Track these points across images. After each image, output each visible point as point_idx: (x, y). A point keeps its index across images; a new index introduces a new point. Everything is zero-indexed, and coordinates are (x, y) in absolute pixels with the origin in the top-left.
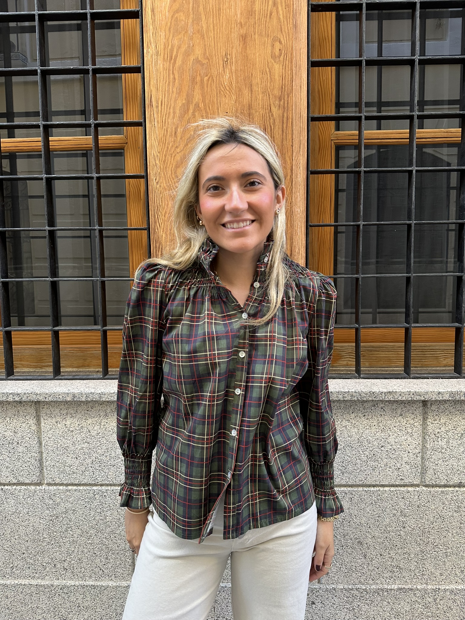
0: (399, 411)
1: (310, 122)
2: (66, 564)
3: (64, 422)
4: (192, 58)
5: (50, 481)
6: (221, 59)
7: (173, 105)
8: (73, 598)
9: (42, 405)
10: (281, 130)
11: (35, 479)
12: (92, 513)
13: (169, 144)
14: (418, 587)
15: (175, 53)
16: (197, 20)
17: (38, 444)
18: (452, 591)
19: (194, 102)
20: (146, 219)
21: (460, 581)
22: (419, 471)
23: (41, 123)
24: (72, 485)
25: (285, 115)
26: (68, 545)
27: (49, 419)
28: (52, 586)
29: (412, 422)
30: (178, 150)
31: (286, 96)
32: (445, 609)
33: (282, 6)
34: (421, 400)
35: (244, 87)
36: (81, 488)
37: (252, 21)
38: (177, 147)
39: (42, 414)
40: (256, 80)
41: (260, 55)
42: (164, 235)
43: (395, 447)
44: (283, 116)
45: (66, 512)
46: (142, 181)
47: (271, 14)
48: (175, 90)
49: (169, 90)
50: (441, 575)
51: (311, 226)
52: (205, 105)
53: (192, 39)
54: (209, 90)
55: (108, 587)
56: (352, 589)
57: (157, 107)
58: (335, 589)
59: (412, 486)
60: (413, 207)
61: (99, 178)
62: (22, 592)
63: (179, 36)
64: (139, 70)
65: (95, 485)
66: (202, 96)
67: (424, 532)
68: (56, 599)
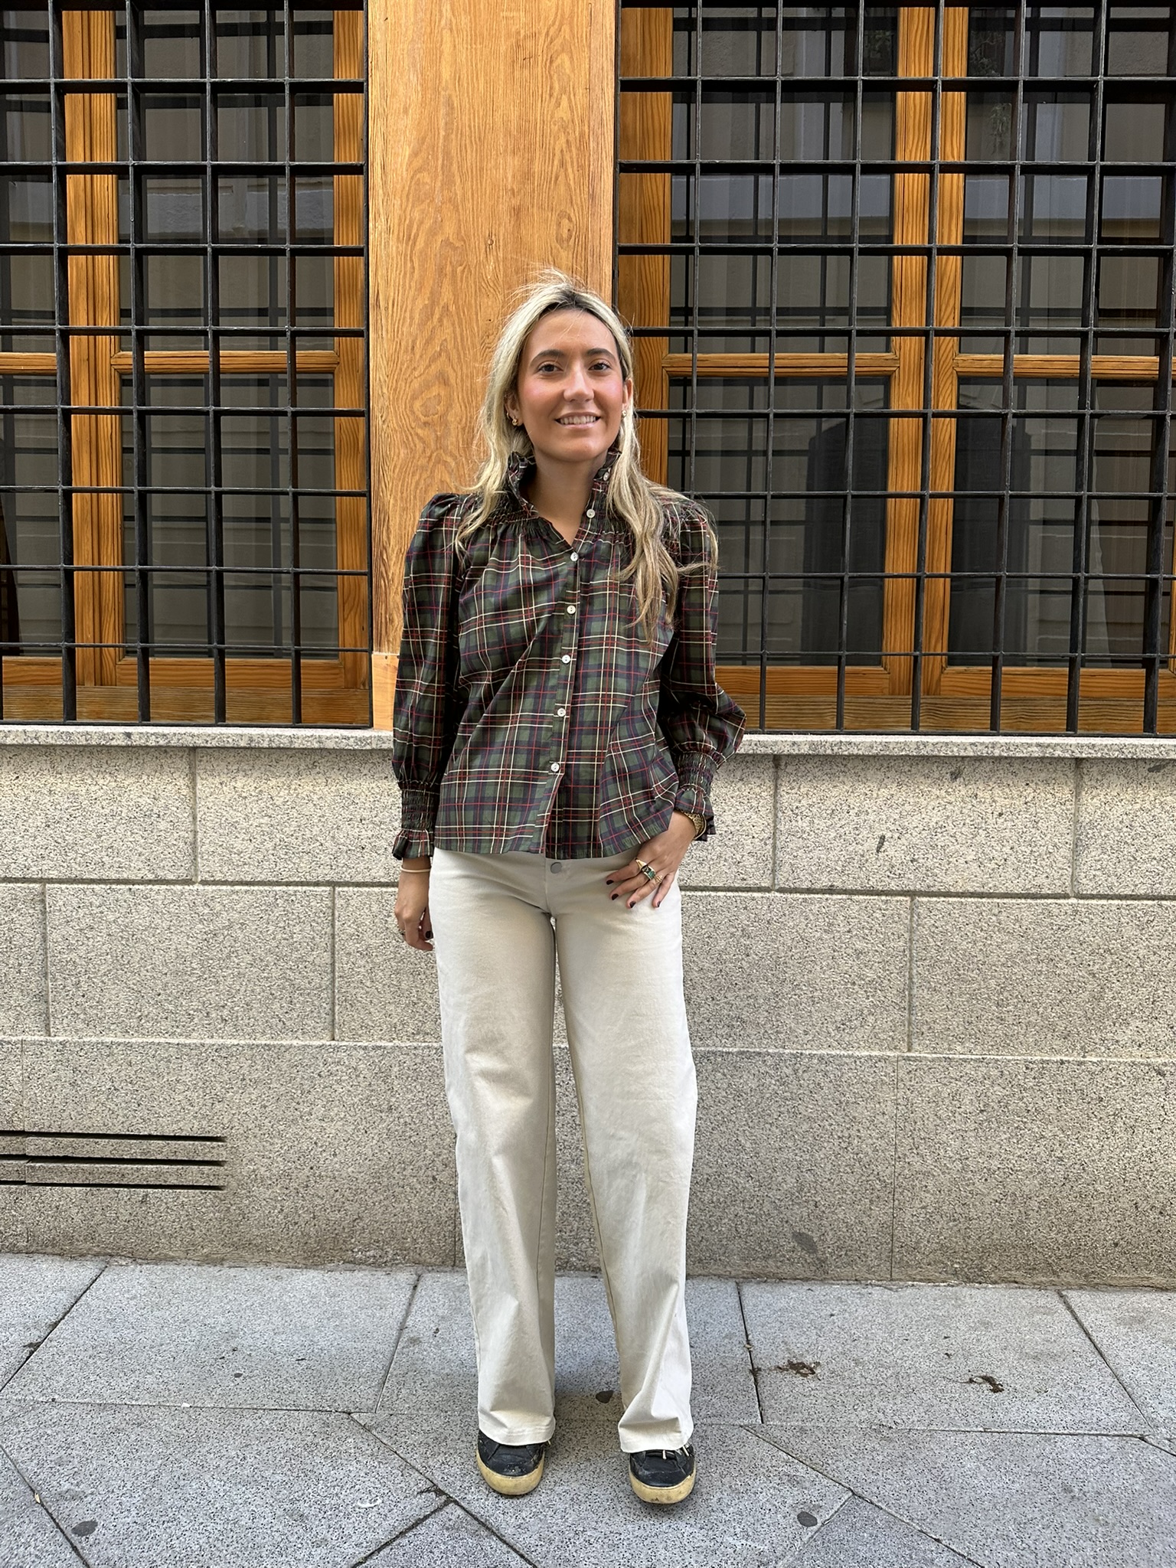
0: (738, 774)
3: (233, 783)
4: (439, 238)
5: (207, 876)
6: (482, 241)
7: (409, 307)
8: (234, 1066)
9: (197, 756)
11: (182, 873)
12: (271, 928)
13: (402, 364)
14: (770, 1051)
15: (414, 231)
16: (448, 183)
17: (191, 818)
18: (821, 1058)
19: (442, 303)
20: (367, 477)
21: (835, 1044)
22: (769, 866)
23: (210, 328)
24: (242, 883)
26: (229, 981)
27: (210, 779)
28: (203, 1045)
29: (758, 790)
30: (416, 374)
32: (811, 1086)
33: (573, 167)
34: (767, 755)
35: (515, 282)
36: (256, 888)
37: (528, 188)
38: (415, 369)
39: (199, 771)
41: (539, 237)
42: (392, 501)
43: (732, 829)
45: (230, 927)
46: (362, 420)
47: (557, 179)
48: (413, 284)
49: (404, 285)
50: (806, 1033)
52: (457, 308)
53: (439, 210)
54: (464, 285)
55: (291, 1046)
57: (386, 309)
59: (760, 889)
61: (295, 414)
62: (154, 1056)
63: (422, 207)
64: (361, 252)
65: (278, 883)
66: (454, 295)
67: (777, 963)
68: (208, 1067)
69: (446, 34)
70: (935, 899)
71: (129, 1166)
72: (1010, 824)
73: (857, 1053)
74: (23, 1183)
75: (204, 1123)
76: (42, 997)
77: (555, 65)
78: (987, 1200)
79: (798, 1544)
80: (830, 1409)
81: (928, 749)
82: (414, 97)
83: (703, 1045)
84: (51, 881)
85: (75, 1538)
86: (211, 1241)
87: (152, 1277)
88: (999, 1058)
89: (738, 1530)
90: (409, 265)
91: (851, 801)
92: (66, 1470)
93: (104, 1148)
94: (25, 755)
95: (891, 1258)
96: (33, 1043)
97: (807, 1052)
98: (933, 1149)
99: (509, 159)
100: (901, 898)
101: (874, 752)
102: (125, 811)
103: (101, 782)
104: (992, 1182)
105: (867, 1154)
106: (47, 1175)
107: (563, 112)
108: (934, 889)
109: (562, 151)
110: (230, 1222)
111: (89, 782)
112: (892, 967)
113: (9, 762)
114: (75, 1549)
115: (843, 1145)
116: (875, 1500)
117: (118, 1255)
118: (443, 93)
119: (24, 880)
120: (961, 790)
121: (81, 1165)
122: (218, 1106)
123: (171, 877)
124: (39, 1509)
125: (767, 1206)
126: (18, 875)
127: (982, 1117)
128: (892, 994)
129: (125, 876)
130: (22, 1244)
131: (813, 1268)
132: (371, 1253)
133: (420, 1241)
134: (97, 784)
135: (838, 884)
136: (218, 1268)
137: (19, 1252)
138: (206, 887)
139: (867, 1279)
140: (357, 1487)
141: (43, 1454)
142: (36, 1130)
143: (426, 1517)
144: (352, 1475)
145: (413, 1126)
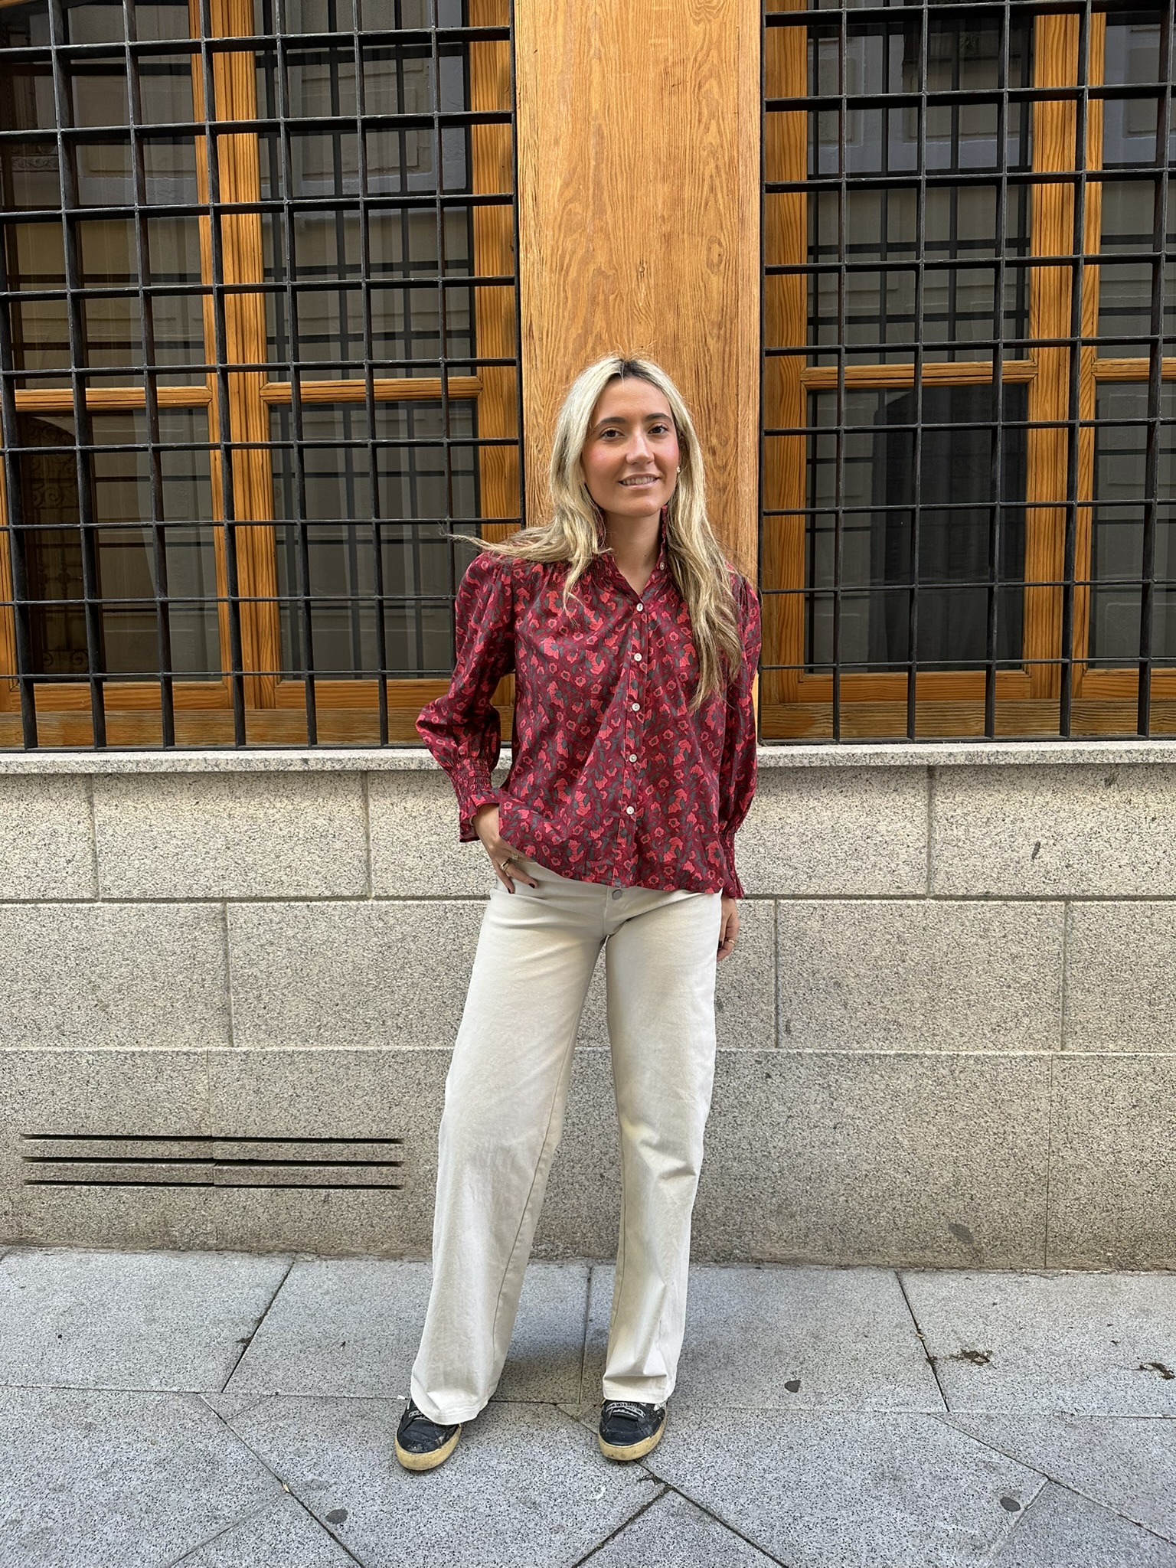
0: (893, 785)
1: (766, 359)
2: (400, 1020)
3: (403, 804)
4: (592, 267)
5: (380, 892)
6: (633, 268)
7: (563, 336)
8: (410, 1072)
9: (370, 779)
10: (720, 372)
11: (358, 890)
13: (557, 394)
14: (927, 1053)
16: (600, 212)
17: (364, 838)
18: (977, 1059)
20: (520, 506)
21: (991, 1045)
22: (925, 874)
23: (365, 361)
24: (413, 898)
25: (727, 349)
26: (404, 990)
27: (382, 800)
28: (380, 1052)
29: (912, 800)
31: (728, 322)
32: (967, 1086)
33: (722, 192)
34: (923, 766)
35: (667, 309)
36: (427, 902)
37: (679, 214)
39: (372, 793)
40: (686, 299)
41: (690, 262)
43: (887, 838)
44: (724, 350)
45: (403, 939)
46: (515, 448)
47: (706, 204)
48: (567, 314)
49: (558, 315)
50: (962, 1035)
51: (766, 514)
52: (610, 337)
53: (592, 241)
54: (617, 313)
56: (826, 1055)
57: (541, 339)
58: (800, 1054)
59: (915, 897)
60: (918, 483)
61: (450, 445)
62: (334, 1064)
63: (575, 237)
64: (513, 281)
65: (447, 898)
66: (607, 324)
67: (933, 969)
68: (386, 1072)
69: (595, 63)
70: (1089, 903)
71: (312, 1168)
72: (1163, 828)
73: (1012, 1054)
74: (212, 1185)
75: (382, 1126)
76: (225, 1010)
77: (703, 90)
78: (1139, 1191)
79: (1006, 1528)
80: (1011, 1396)
81: (1085, 757)
82: (564, 129)
83: (861, 1048)
84: (232, 900)
85: (329, 1525)
86: (390, 1238)
87: (339, 1272)
88: (1152, 1055)
89: (947, 1515)
90: (562, 295)
91: (1006, 809)
92: (306, 1461)
93: (288, 1151)
94: (204, 781)
95: (1044, 1248)
96: (218, 1054)
97: (964, 1053)
98: (1086, 1143)
99: (659, 186)
100: (1056, 903)
101: (1031, 761)
102: (302, 832)
103: (278, 805)
104: (1145, 1174)
105: (1022, 1149)
106: (234, 1177)
107: (712, 137)
108: (1089, 894)
109: (711, 176)
110: (409, 1219)
111: (267, 805)
112: (1047, 970)
113: (189, 789)
114: (332, 1535)
115: (998, 1140)
116: (1071, 1485)
117: (302, 1251)
118: (593, 123)
119: (206, 900)
120: (1114, 796)
121: (267, 1168)
122: (395, 1110)
123: (347, 893)
124: (291, 1498)
125: (924, 1200)
126: (200, 895)
127: (1134, 1112)
128: (1046, 996)
129: (303, 893)
130: (212, 1242)
131: (969, 1258)
132: (543, 1247)
133: (590, 1235)
134: (274, 807)
135: (994, 891)
136: (398, 1263)
137: (210, 1249)
138: (380, 903)
139: (1021, 1268)
140: (579, 1476)
141: (281, 1446)
142: (222, 1135)
143: (650, 1504)
144: (572, 1463)
145: (581, 1127)
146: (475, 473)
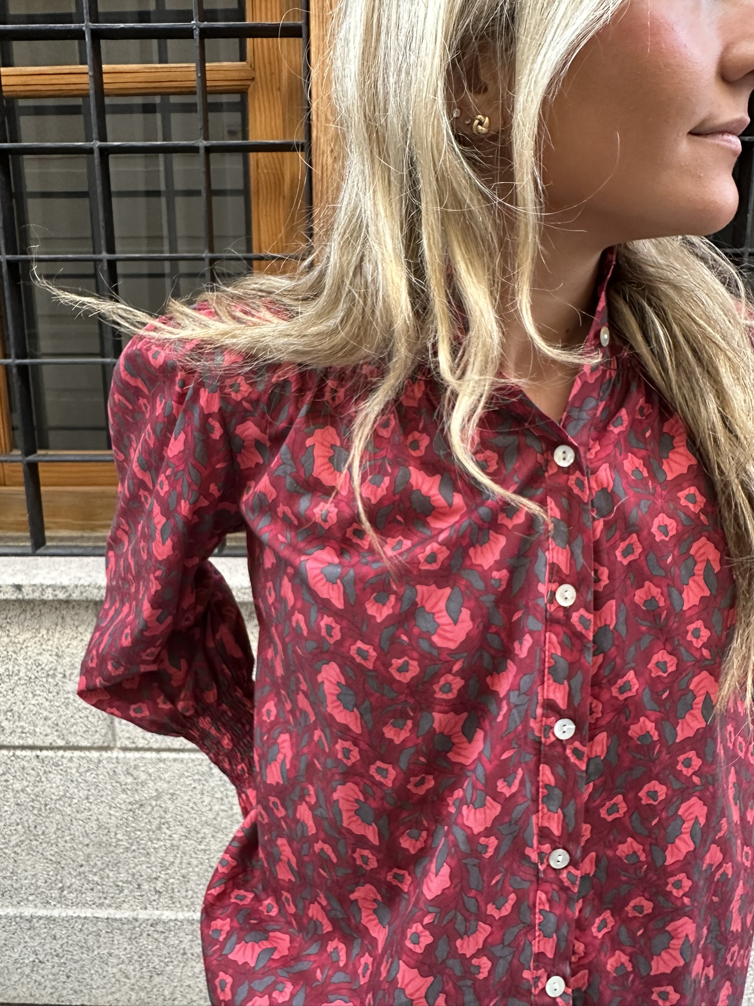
2: (159, 884)
5: (127, 743)
11: (98, 740)
23: (86, 25)
36: (186, 755)
61: (209, 150)
123: (84, 743)
129: (30, 742)
138: (128, 755)
146: (245, 192)
